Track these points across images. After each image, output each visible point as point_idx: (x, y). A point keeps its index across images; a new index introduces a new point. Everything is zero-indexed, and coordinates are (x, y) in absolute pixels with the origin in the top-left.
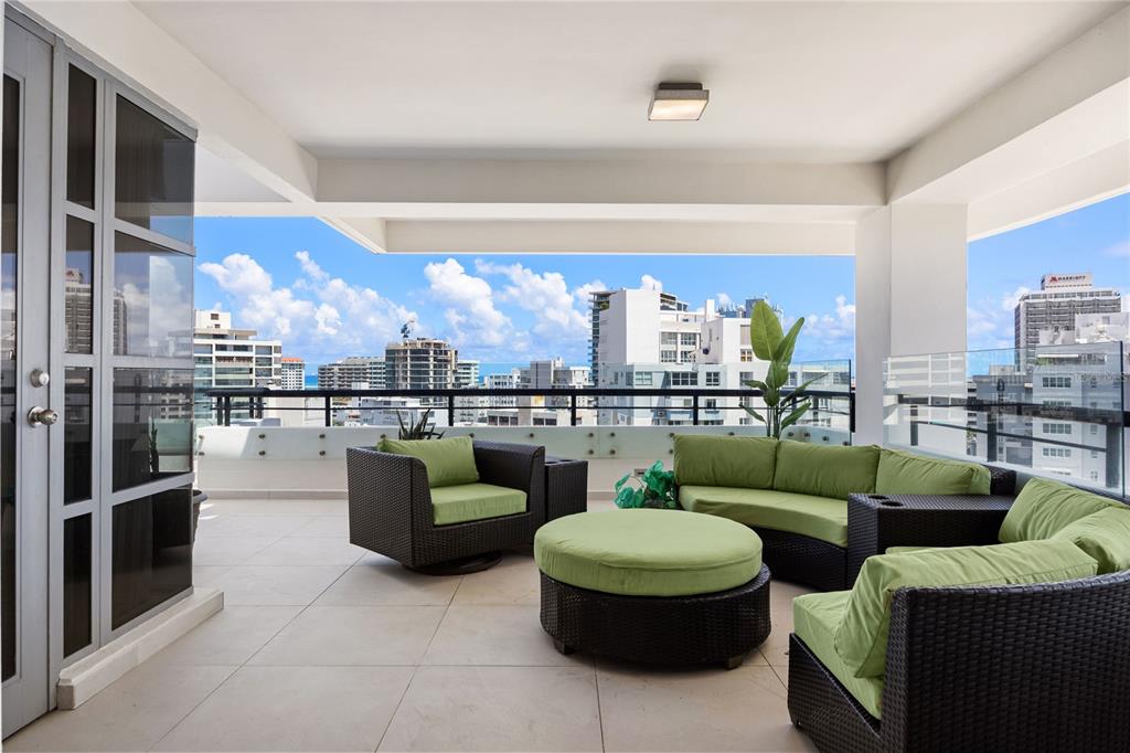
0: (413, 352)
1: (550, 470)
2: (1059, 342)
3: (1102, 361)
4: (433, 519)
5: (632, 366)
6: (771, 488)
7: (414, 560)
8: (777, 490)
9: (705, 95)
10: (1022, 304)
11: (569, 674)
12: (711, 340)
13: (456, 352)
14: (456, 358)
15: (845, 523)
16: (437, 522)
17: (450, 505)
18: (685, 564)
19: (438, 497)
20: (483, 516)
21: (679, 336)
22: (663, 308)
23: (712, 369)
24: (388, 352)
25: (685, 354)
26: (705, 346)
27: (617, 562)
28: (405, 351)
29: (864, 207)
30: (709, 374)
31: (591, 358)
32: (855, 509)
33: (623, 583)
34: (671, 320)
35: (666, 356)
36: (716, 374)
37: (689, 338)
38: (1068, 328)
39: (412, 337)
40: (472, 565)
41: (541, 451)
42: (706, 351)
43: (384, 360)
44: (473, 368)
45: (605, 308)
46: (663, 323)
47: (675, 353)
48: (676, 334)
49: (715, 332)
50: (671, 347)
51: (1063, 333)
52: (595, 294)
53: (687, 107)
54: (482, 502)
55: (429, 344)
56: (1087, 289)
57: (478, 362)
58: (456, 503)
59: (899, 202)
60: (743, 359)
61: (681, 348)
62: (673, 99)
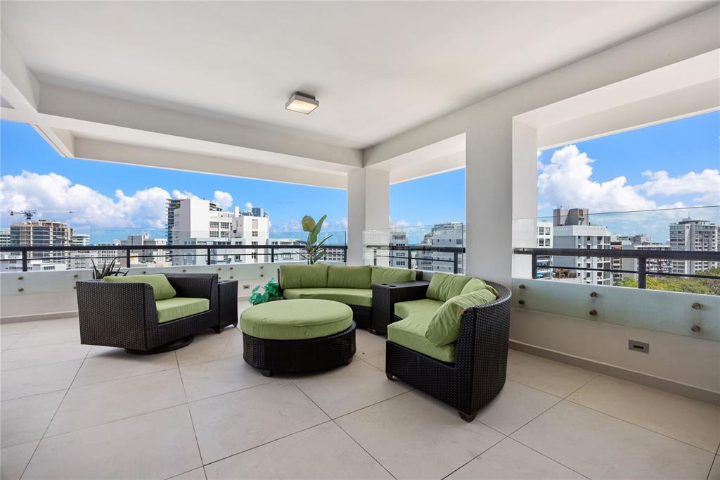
0: (34, 228)
1: (221, 286)
4: (157, 319)
5: (195, 239)
6: (326, 287)
7: (146, 345)
8: (329, 287)
9: (317, 103)
11: (279, 385)
13: (72, 230)
14: (72, 233)
15: (371, 296)
16: (161, 321)
17: (168, 310)
18: (333, 320)
19: (161, 306)
20: (187, 315)
21: (220, 224)
22: (211, 210)
24: (13, 228)
25: (222, 233)
27: (302, 324)
28: (29, 228)
29: (354, 167)
31: (167, 234)
32: (375, 289)
33: (305, 333)
34: (215, 216)
35: (213, 234)
37: (225, 225)
39: (35, 218)
40: (175, 345)
41: (216, 277)
42: (235, 232)
43: (9, 233)
44: (84, 239)
45: (177, 208)
46: (211, 217)
47: (218, 232)
48: (218, 223)
49: (239, 223)
50: (216, 230)
52: (169, 200)
53: (306, 106)
54: (186, 307)
55: (49, 224)
57: (89, 236)
58: (171, 308)
59: (369, 167)
60: (253, 235)
61: (221, 230)
62: (301, 100)
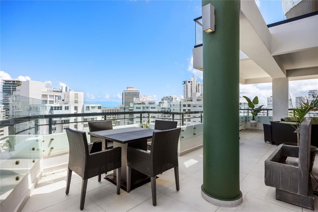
2: (137, 100)
3: (145, 104)
10: (124, 92)
12: (65, 97)
23: (66, 105)
26: (62, 99)
30: (65, 107)
36: (68, 107)
38: (138, 97)
51: (138, 98)
56: (135, 90)
